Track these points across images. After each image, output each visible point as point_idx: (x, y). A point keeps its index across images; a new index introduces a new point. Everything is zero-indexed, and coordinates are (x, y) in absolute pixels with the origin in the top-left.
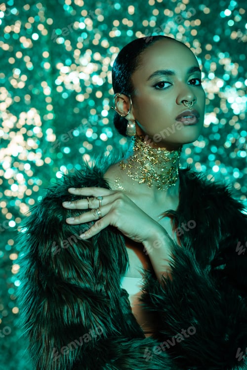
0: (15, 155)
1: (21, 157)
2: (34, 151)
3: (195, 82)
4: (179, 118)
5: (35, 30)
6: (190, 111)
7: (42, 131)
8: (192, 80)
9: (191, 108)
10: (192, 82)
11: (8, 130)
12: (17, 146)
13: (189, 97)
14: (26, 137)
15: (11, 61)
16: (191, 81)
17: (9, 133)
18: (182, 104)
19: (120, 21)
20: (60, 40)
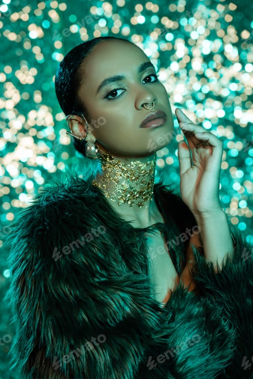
0: (24, 161)
1: (32, 163)
2: (45, 155)
3: (150, 79)
4: (144, 125)
5: (46, 17)
6: (153, 113)
7: (55, 133)
8: (146, 77)
9: (153, 110)
10: (148, 80)
11: (16, 132)
12: (26, 150)
13: (149, 98)
14: (36, 140)
15: (18, 53)
16: (145, 79)
17: (16, 135)
18: (142, 108)
19: (144, 5)
20: (74, 29)
